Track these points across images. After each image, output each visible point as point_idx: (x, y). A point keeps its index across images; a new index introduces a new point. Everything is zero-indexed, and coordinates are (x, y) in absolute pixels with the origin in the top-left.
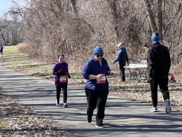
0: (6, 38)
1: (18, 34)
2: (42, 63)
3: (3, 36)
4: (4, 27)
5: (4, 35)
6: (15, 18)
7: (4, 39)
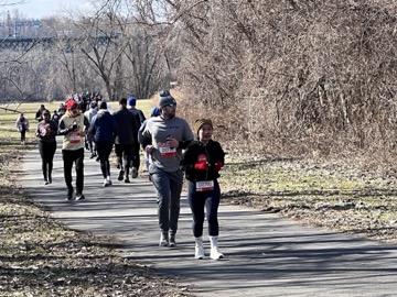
0: (113, 75)
1: (152, 61)
2: (247, 157)
3: (102, 69)
4: (107, 39)
5: (108, 66)
6: (141, 10)
7: (105, 78)
